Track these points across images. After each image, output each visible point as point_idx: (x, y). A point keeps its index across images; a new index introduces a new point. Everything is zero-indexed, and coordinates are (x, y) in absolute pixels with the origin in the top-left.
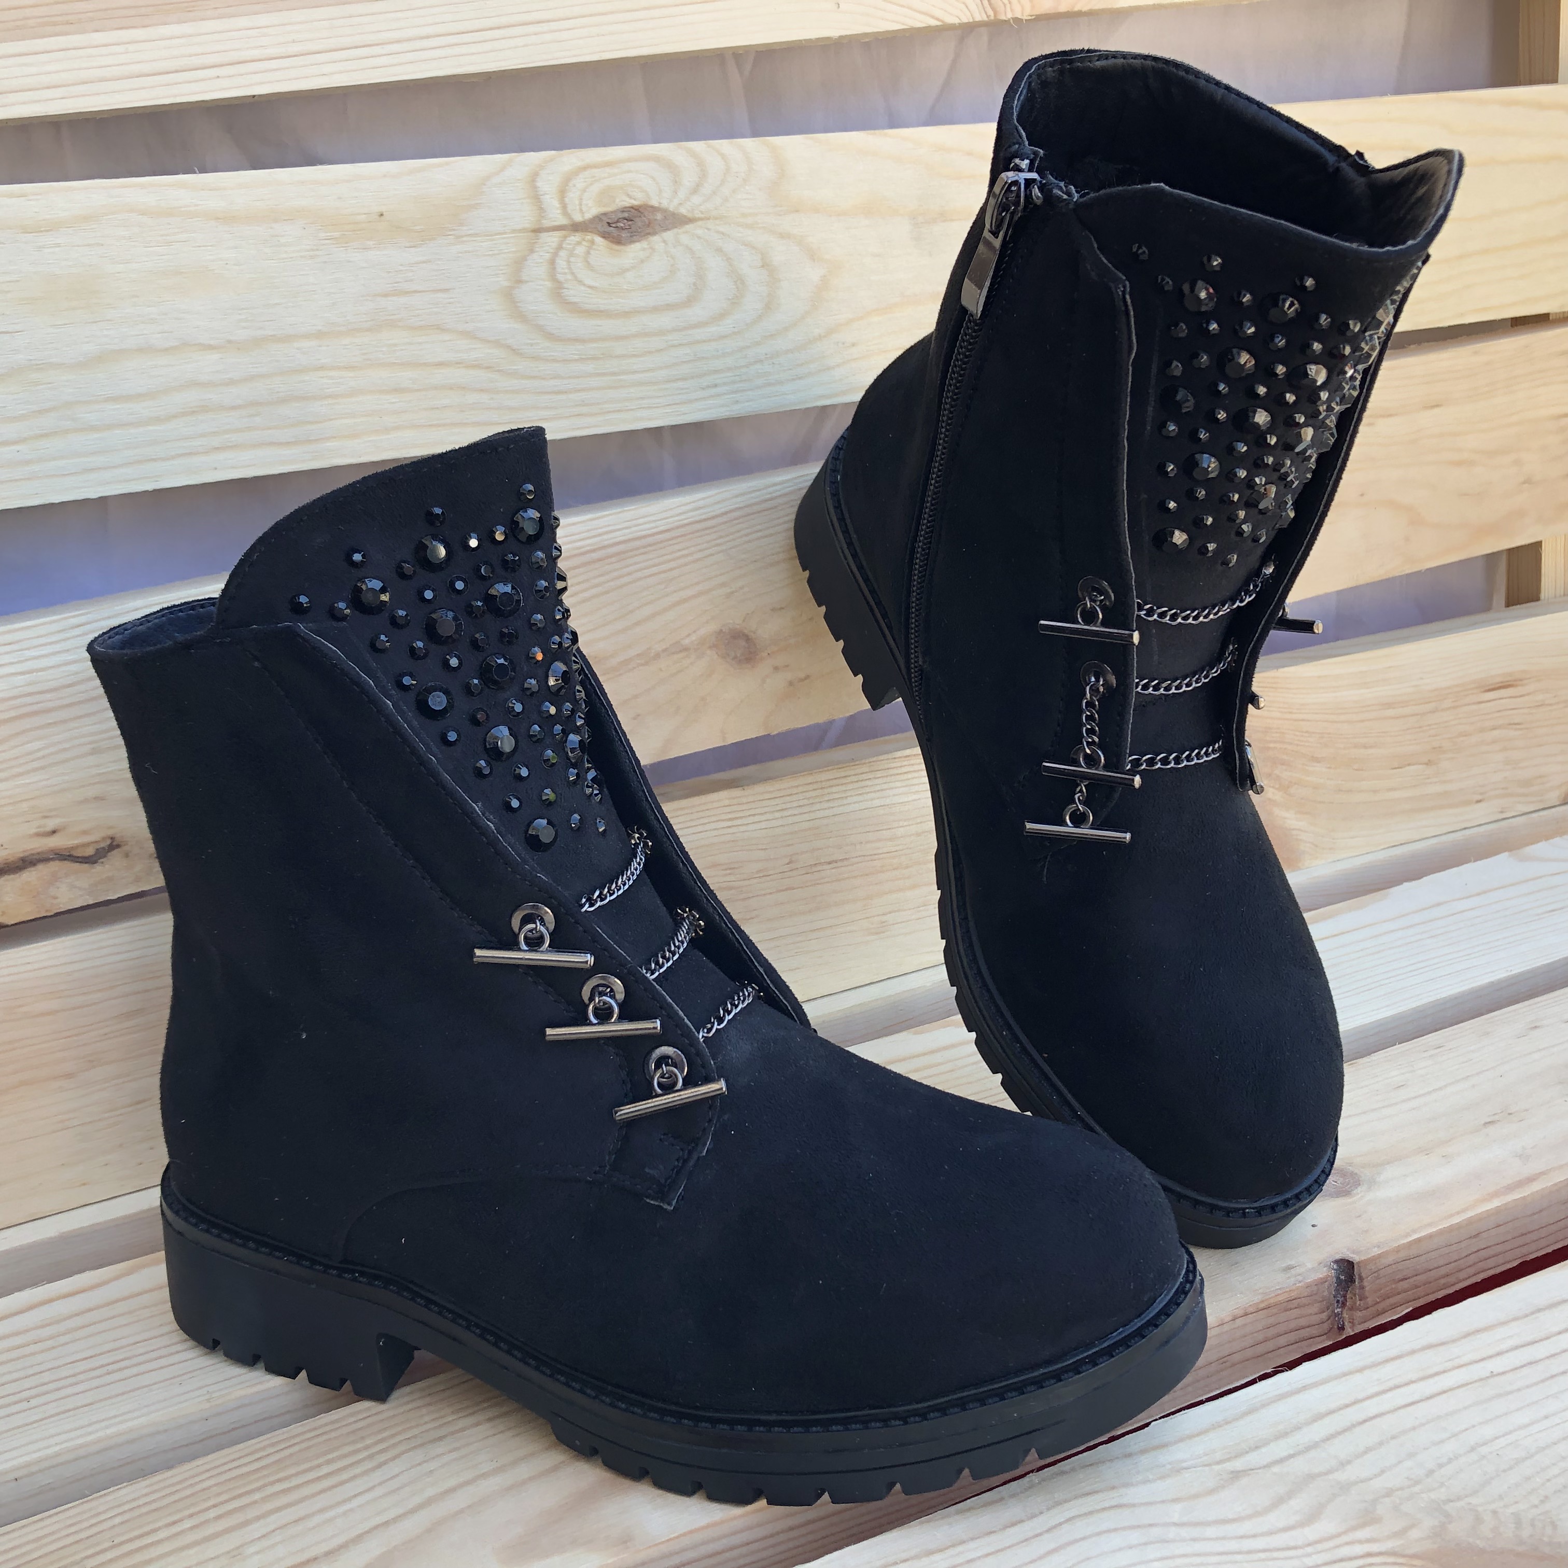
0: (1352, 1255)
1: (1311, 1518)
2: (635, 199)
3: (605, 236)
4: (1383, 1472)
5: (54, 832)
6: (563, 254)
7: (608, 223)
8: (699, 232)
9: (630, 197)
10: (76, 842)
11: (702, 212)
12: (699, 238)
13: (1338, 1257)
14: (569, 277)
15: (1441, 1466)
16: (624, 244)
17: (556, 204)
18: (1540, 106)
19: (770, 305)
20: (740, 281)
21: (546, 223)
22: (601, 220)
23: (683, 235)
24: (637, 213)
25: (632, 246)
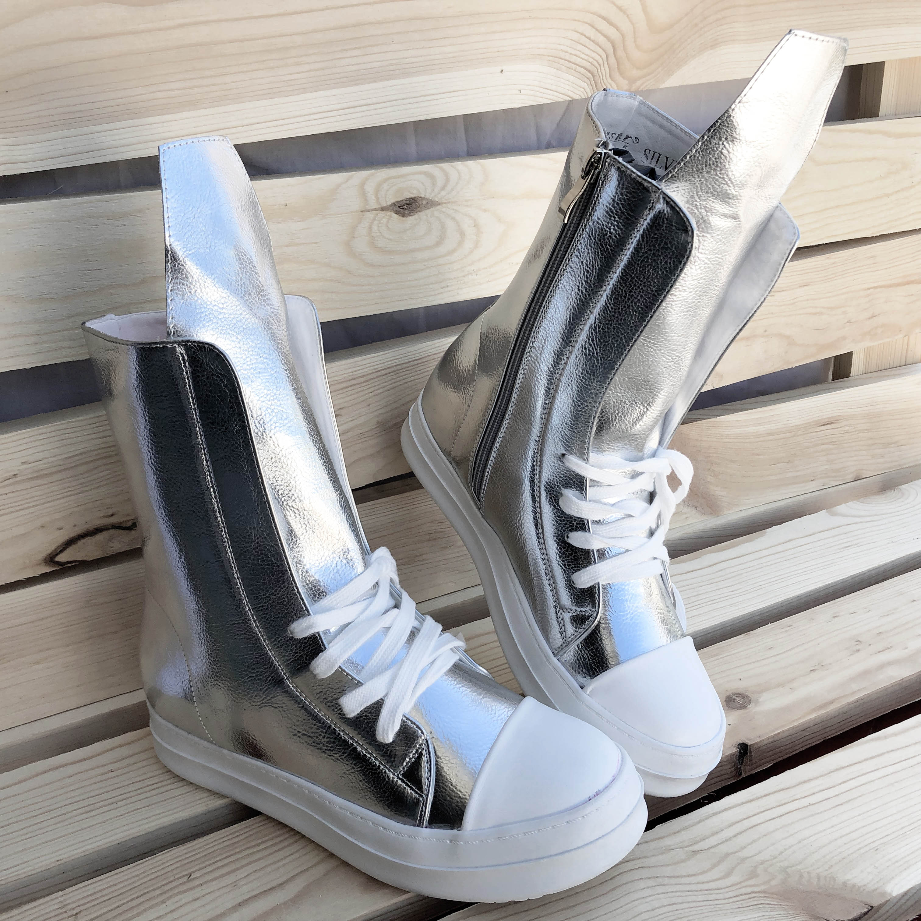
0: (747, 741)
1: (728, 875)
2: (413, 194)
3: (397, 213)
4: (760, 852)
5: (112, 515)
6: (376, 223)
7: (399, 207)
8: (444, 210)
9: (410, 193)
10: (122, 520)
11: (446, 200)
12: (444, 212)
13: (741, 742)
14: (378, 234)
15: (785, 850)
16: (406, 217)
17: (373, 197)
18: (870, 132)
19: (477, 245)
20: (462, 234)
21: (368, 207)
22: (395, 205)
23: (435, 211)
24: (413, 201)
25: (410, 217)
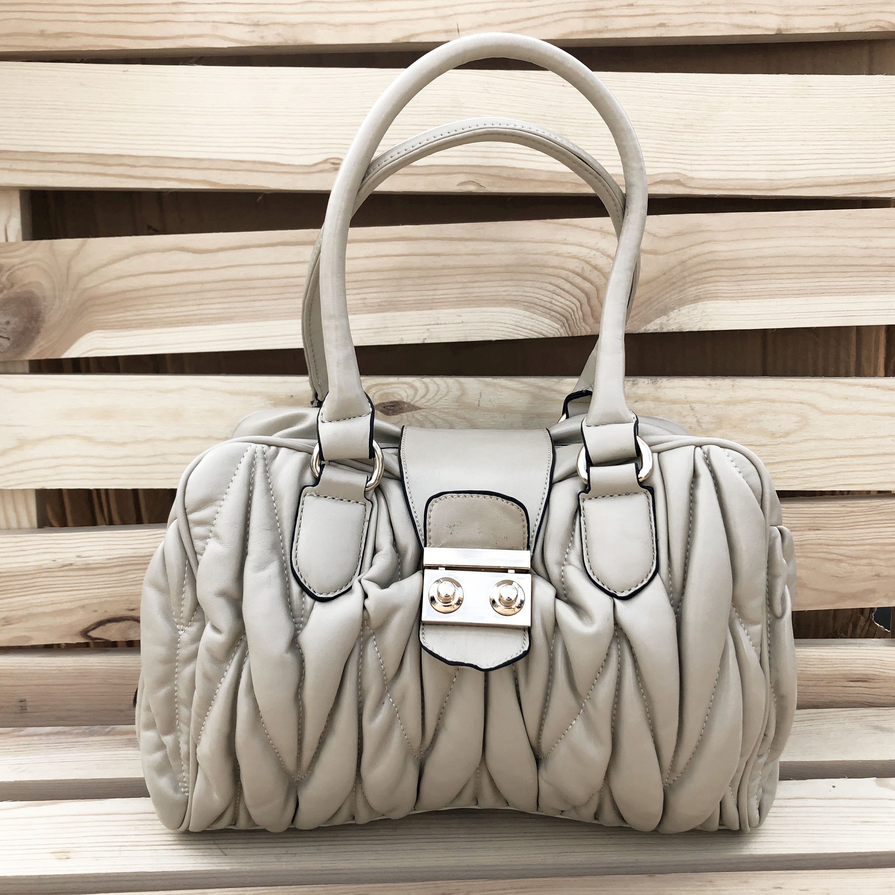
2: (397, 398)
3: (382, 411)
5: (133, 610)
8: (423, 413)
9: (395, 398)
11: (425, 406)
12: (423, 416)
16: (391, 416)
23: (415, 414)
24: (396, 404)
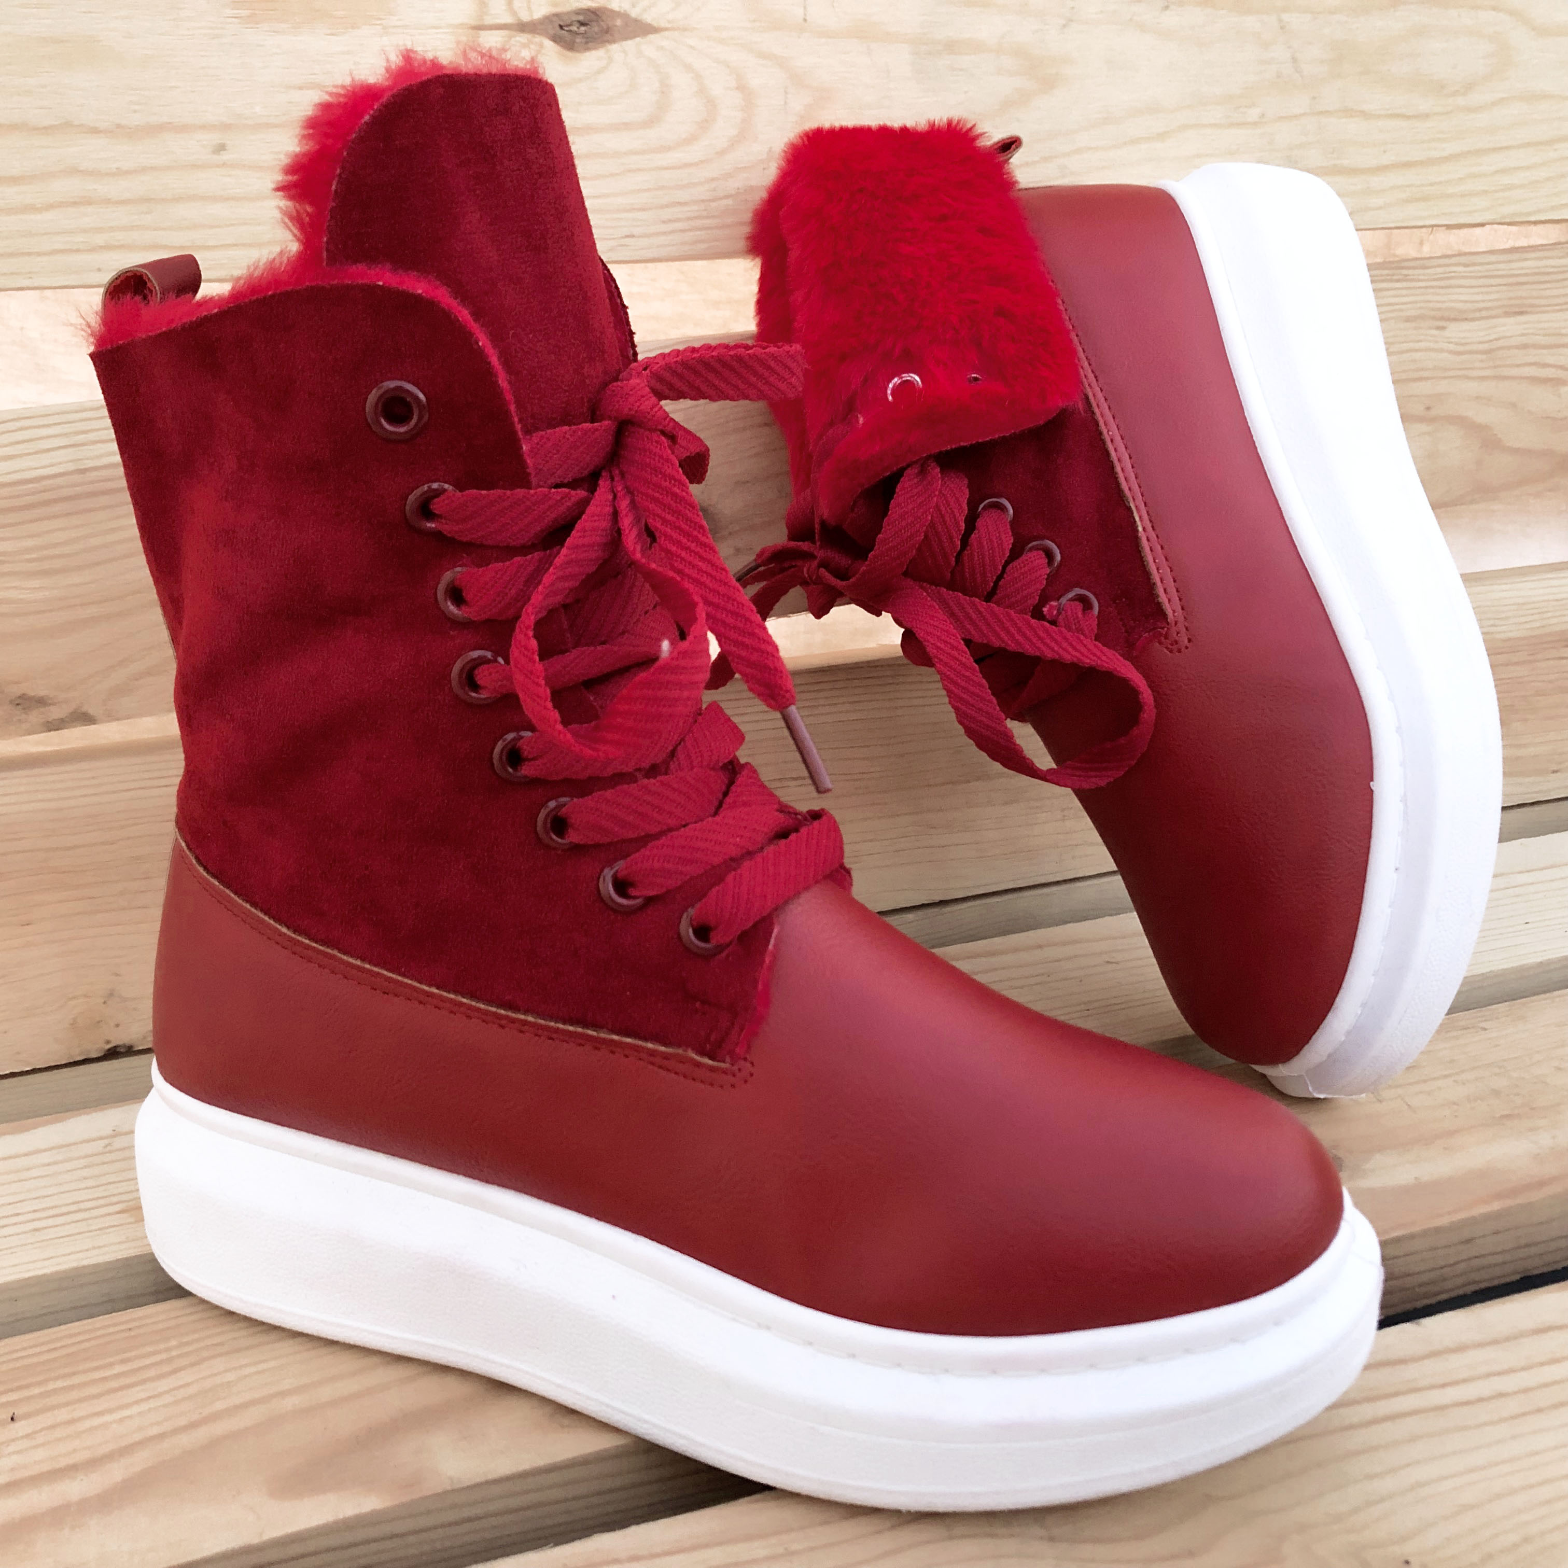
3: (555, 39)
7: (561, 27)
11: (669, 22)
16: (578, 51)
20: (711, 104)
21: (489, 21)
22: (551, 22)
24: (593, 16)
25: (587, 54)
